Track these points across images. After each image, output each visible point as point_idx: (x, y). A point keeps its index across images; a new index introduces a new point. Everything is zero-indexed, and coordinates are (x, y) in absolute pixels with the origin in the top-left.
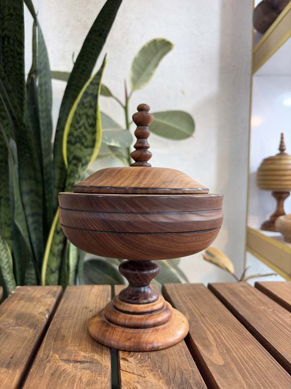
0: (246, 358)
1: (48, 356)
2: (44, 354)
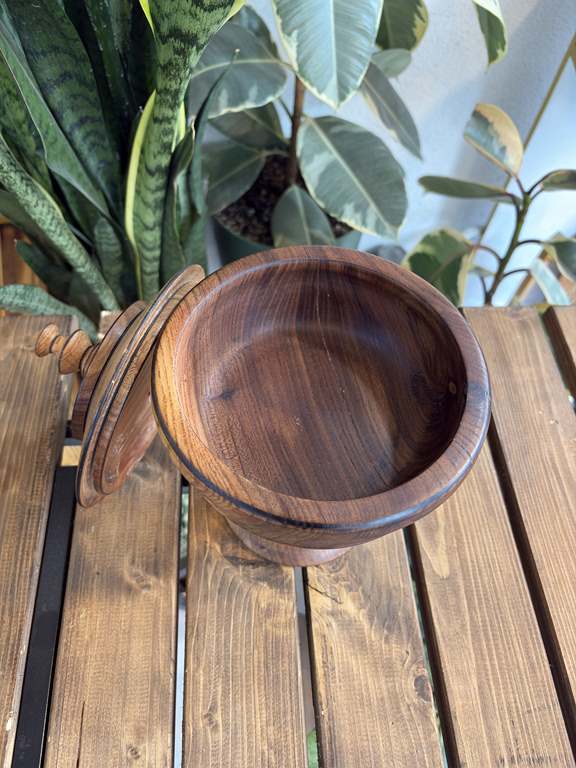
0: (481, 561)
1: (205, 548)
2: (199, 542)
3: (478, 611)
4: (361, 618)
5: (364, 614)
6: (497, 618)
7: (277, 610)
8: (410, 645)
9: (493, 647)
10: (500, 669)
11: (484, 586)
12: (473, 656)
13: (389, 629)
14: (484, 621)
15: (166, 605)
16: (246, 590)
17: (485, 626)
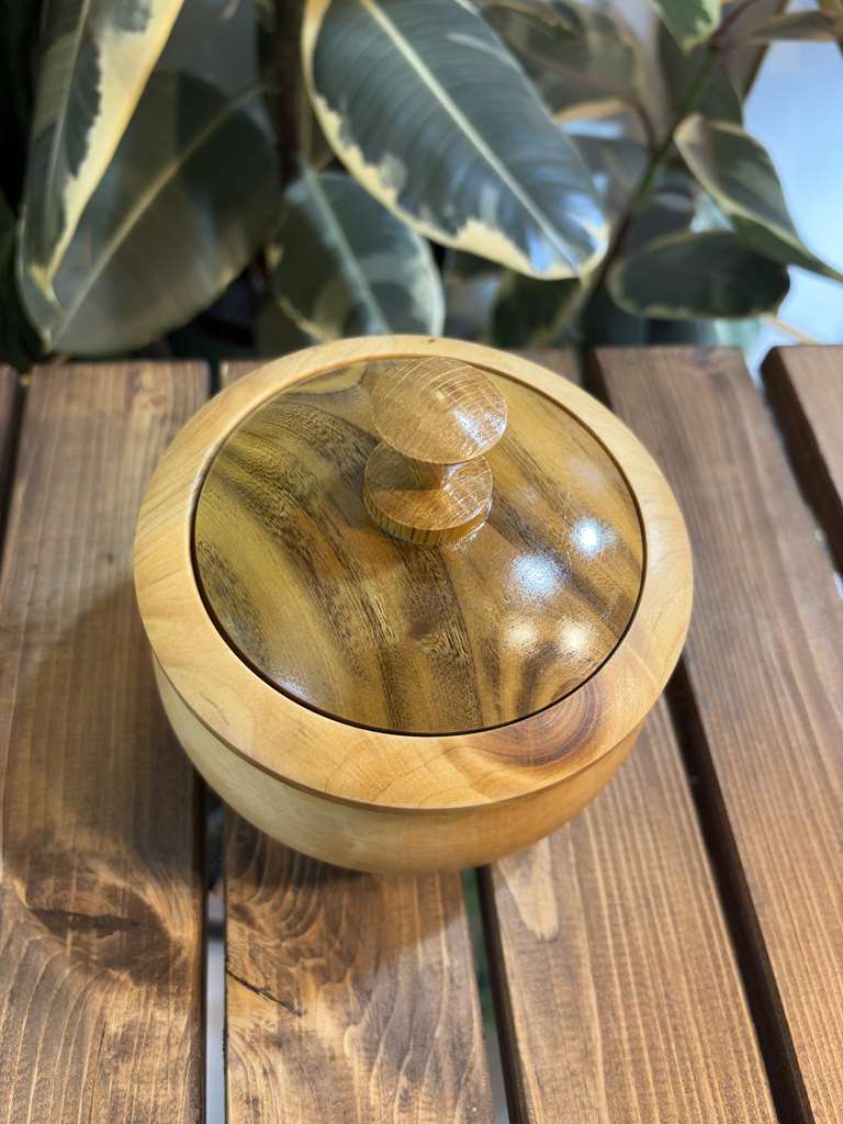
3: (621, 1013)
6: (663, 1027)
11: (634, 953)
14: (633, 1039)
16: (75, 992)
17: (636, 1050)
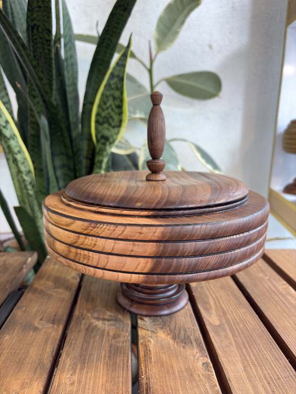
0: (238, 320)
1: (82, 315)
2: (79, 313)
4: (168, 338)
5: (170, 338)
7: (119, 336)
8: (198, 349)
9: (250, 351)
10: (256, 360)
12: (238, 355)
13: (185, 343)
15: (55, 334)
